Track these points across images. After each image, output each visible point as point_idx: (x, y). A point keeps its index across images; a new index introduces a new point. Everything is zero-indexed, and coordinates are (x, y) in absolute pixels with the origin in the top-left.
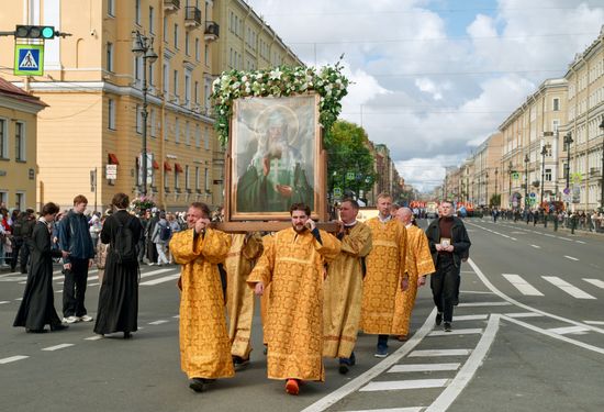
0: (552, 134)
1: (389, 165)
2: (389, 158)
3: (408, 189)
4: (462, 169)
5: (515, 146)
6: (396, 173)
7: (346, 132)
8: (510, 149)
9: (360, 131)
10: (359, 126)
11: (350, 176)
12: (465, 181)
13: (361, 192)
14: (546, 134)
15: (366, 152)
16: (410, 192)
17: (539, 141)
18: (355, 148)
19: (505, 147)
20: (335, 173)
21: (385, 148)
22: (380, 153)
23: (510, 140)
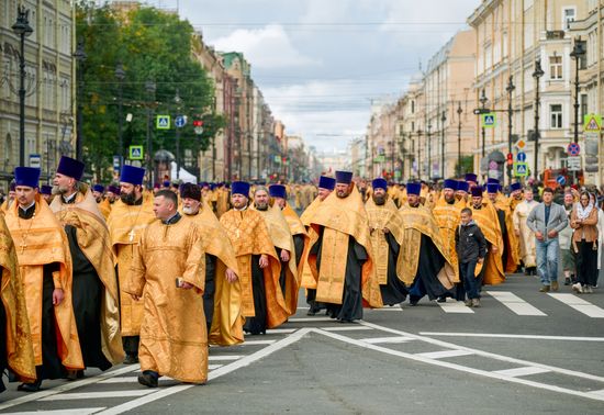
0: (562, 34)
1: (249, 96)
2: (250, 82)
3: (292, 144)
4: (402, 104)
5: (497, 59)
6: (265, 112)
7: (154, 32)
8: (489, 65)
9: (184, 27)
10: (182, 19)
11: (163, 123)
12: (408, 128)
13: (188, 153)
14: (551, 35)
15: (197, 72)
16: (299, 151)
17: (537, 49)
18: (173, 64)
19: (481, 61)
20: (129, 118)
21: (242, 60)
22: (231, 72)
23: (488, 44)
